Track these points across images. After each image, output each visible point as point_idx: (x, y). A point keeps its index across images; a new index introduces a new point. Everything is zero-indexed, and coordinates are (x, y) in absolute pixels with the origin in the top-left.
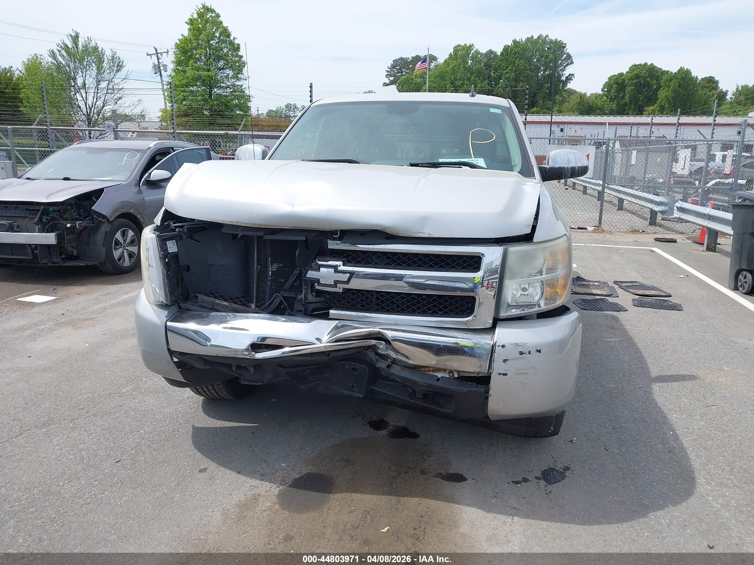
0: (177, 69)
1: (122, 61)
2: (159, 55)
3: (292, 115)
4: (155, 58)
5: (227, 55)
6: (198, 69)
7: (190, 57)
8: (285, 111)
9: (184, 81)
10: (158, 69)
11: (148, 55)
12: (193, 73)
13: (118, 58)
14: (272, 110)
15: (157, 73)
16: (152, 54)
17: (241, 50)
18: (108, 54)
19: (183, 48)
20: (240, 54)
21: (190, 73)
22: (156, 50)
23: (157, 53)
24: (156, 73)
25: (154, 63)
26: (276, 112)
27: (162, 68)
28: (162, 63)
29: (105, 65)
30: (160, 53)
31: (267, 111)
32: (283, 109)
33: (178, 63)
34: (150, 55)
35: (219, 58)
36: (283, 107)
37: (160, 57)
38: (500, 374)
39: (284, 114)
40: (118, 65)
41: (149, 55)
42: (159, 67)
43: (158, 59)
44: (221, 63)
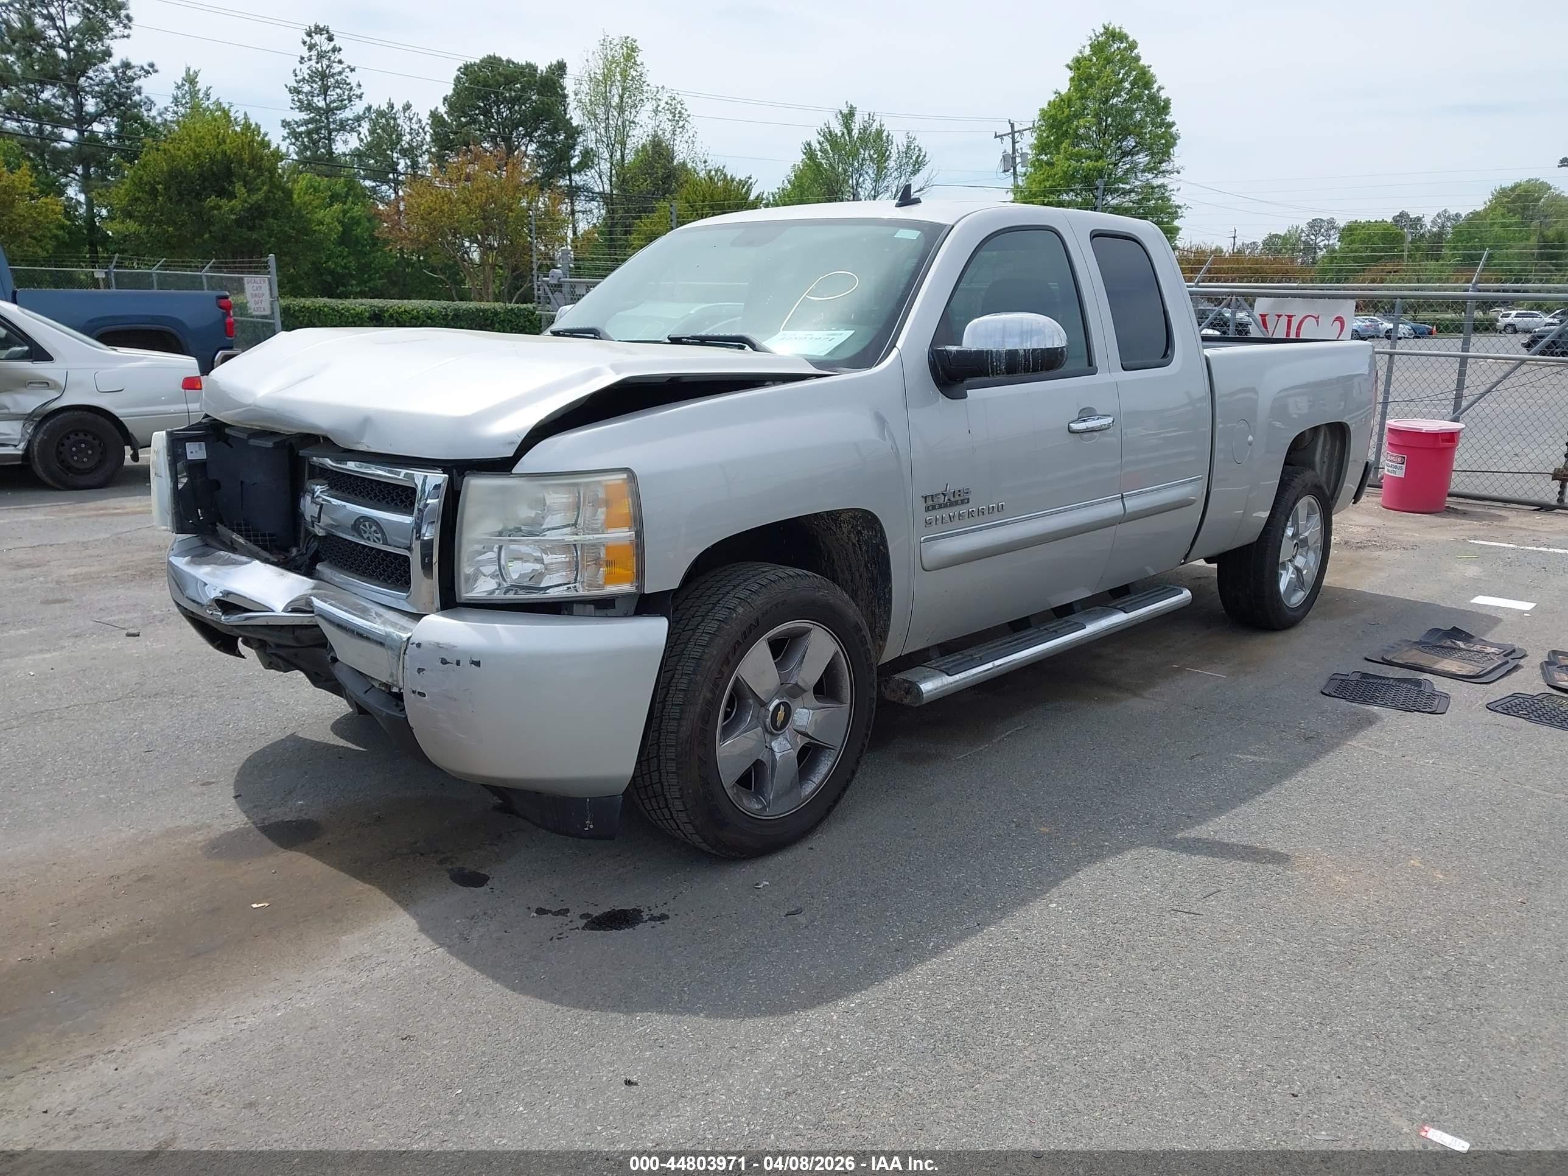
0: (1038, 160)
1: (923, 154)
2: (1016, 135)
3: (1321, 244)
4: (1008, 140)
5: (1141, 125)
6: (1078, 157)
7: (1065, 134)
8: (1307, 236)
9: (1048, 184)
10: (1009, 162)
11: (996, 137)
12: (1066, 165)
13: (917, 149)
14: (1276, 236)
15: (1008, 171)
16: (1005, 135)
17: (1171, 110)
18: (898, 142)
19: (1053, 117)
20: (1169, 119)
21: (1062, 164)
22: (1012, 126)
23: (1013, 132)
24: (1005, 171)
25: (1005, 152)
26: (1285, 239)
27: (1018, 160)
28: (1019, 151)
29: (892, 164)
30: (1019, 131)
31: (1265, 236)
32: (1302, 231)
33: (1042, 147)
34: (1001, 136)
35: (1125, 132)
36: (1304, 225)
37: (1019, 139)
38: (414, 692)
39: (1304, 242)
40: (916, 161)
41: (999, 136)
42: (1014, 159)
43: (1014, 143)
44: (1131, 142)
